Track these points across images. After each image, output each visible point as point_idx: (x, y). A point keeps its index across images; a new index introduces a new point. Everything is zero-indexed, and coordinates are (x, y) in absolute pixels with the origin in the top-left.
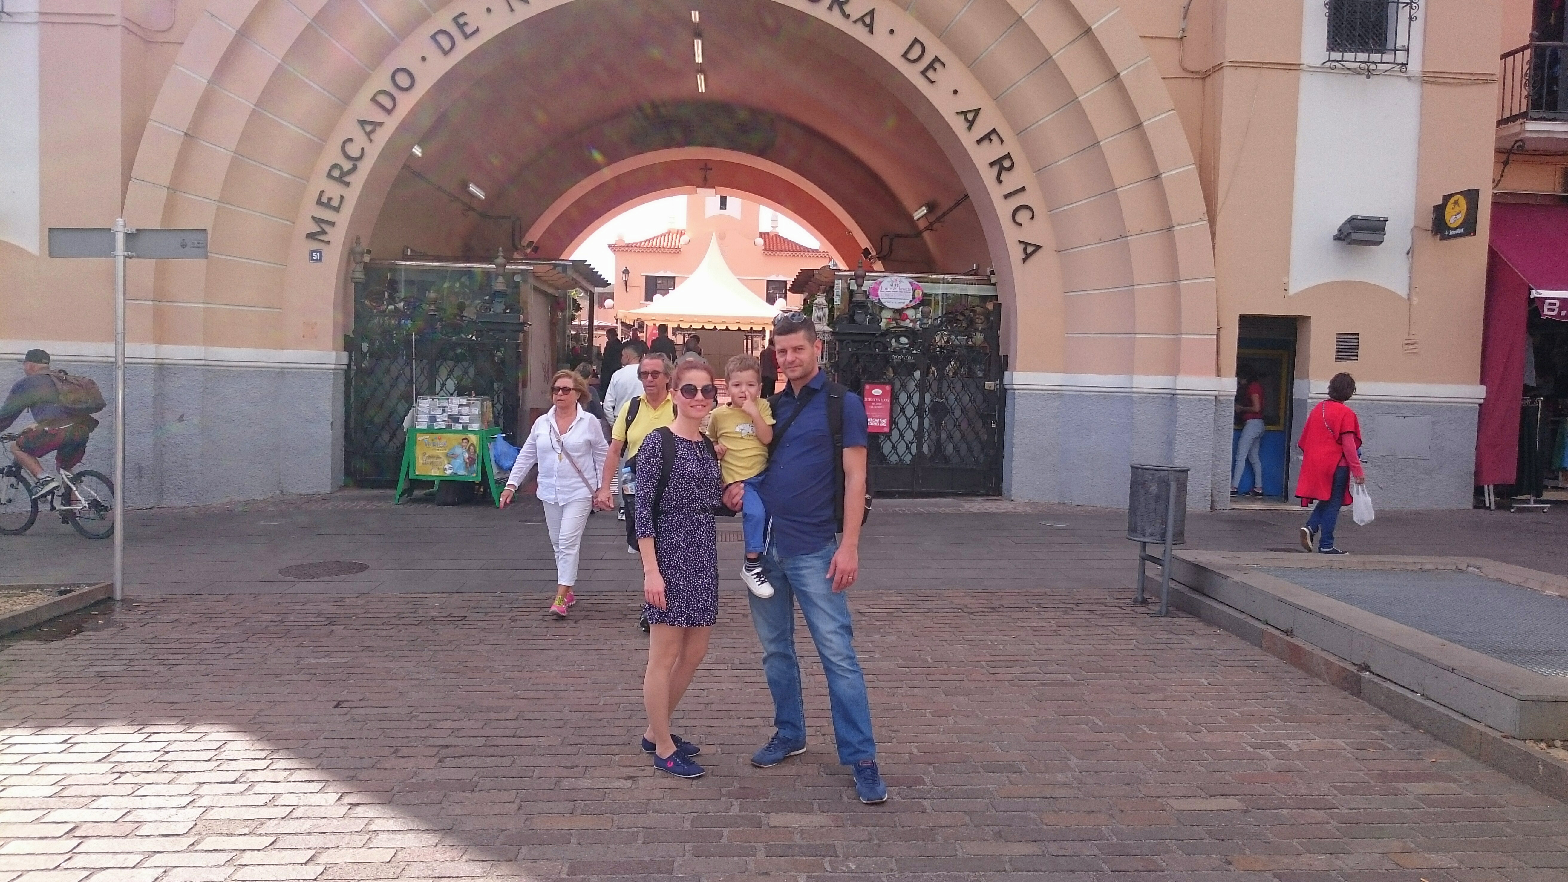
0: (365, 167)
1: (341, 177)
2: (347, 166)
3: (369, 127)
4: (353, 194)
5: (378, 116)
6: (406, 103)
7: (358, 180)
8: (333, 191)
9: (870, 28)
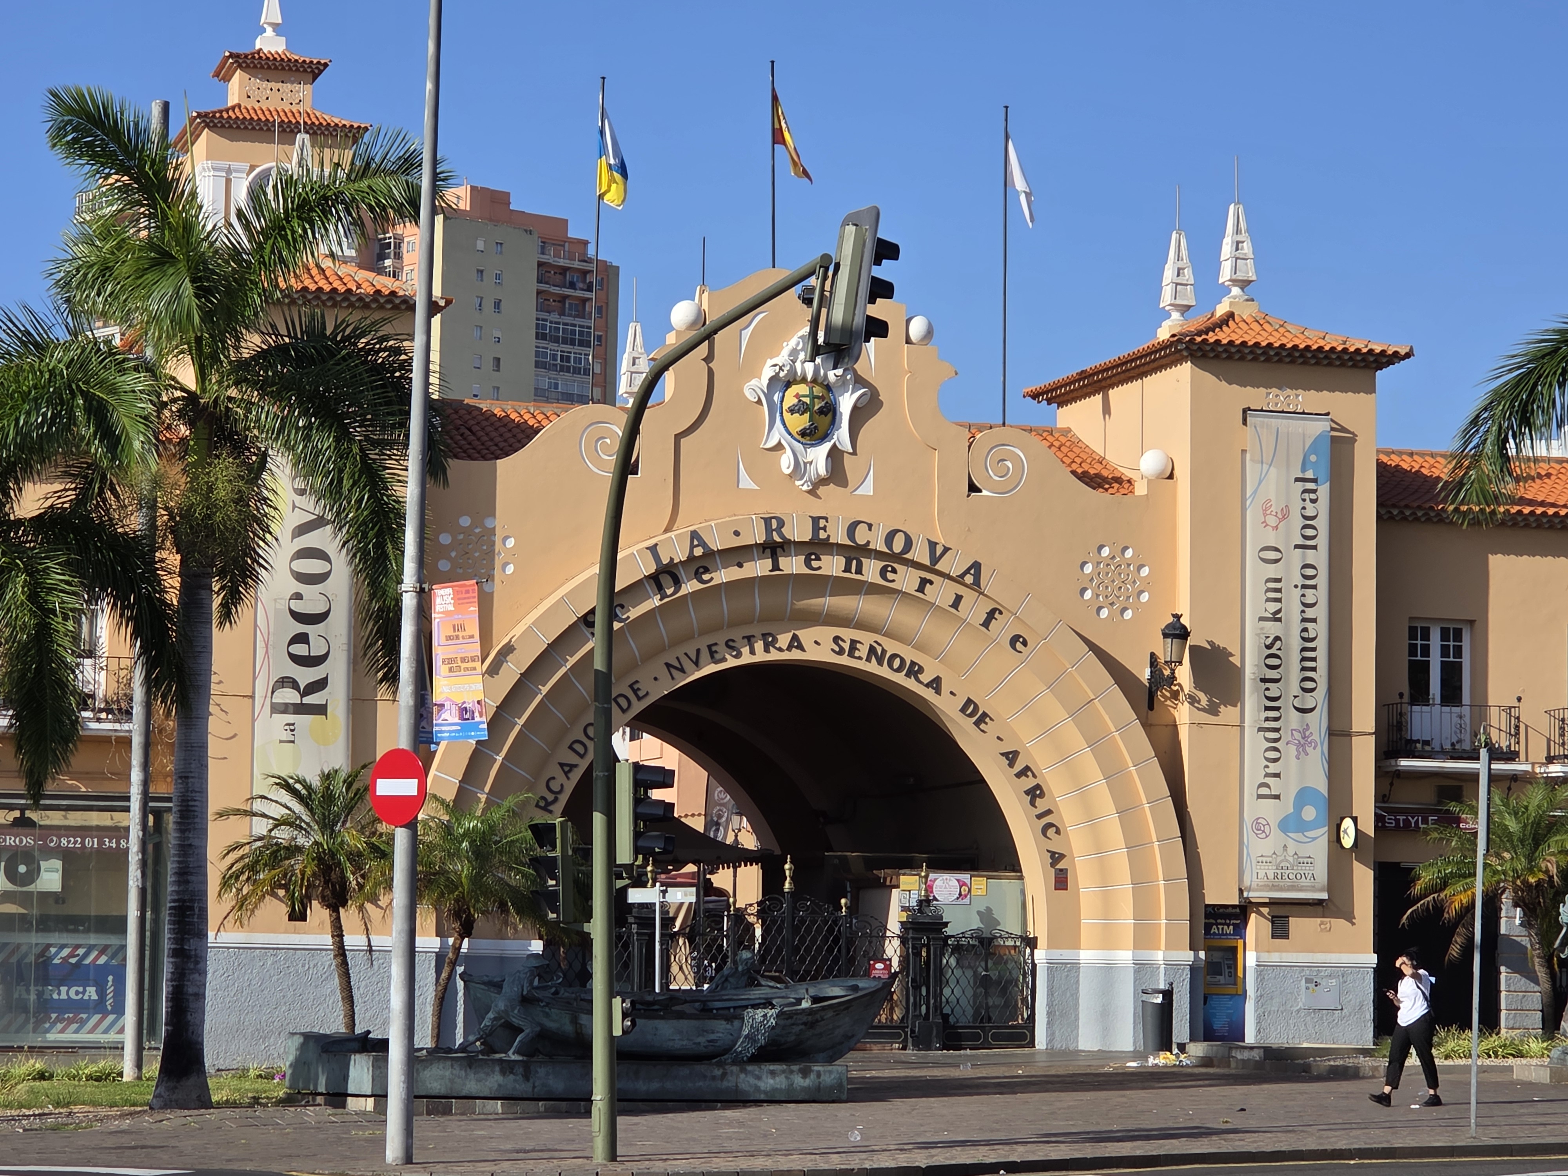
0: (564, 798)
1: (546, 807)
2: (550, 797)
3: (567, 768)
7: (559, 807)
9: (937, 690)
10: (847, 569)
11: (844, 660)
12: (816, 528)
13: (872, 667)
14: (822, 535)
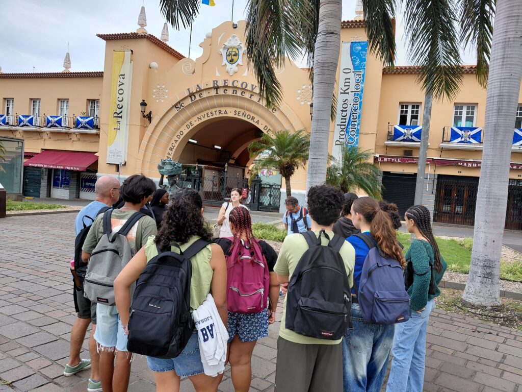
0: (175, 148)
1: (171, 149)
2: (172, 148)
3: (176, 141)
4: (173, 152)
5: (177, 139)
6: (182, 137)
7: (174, 150)
8: (170, 152)
9: (258, 123)
10: (233, 93)
11: (236, 116)
12: (225, 83)
13: (243, 118)
14: (226, 84)
